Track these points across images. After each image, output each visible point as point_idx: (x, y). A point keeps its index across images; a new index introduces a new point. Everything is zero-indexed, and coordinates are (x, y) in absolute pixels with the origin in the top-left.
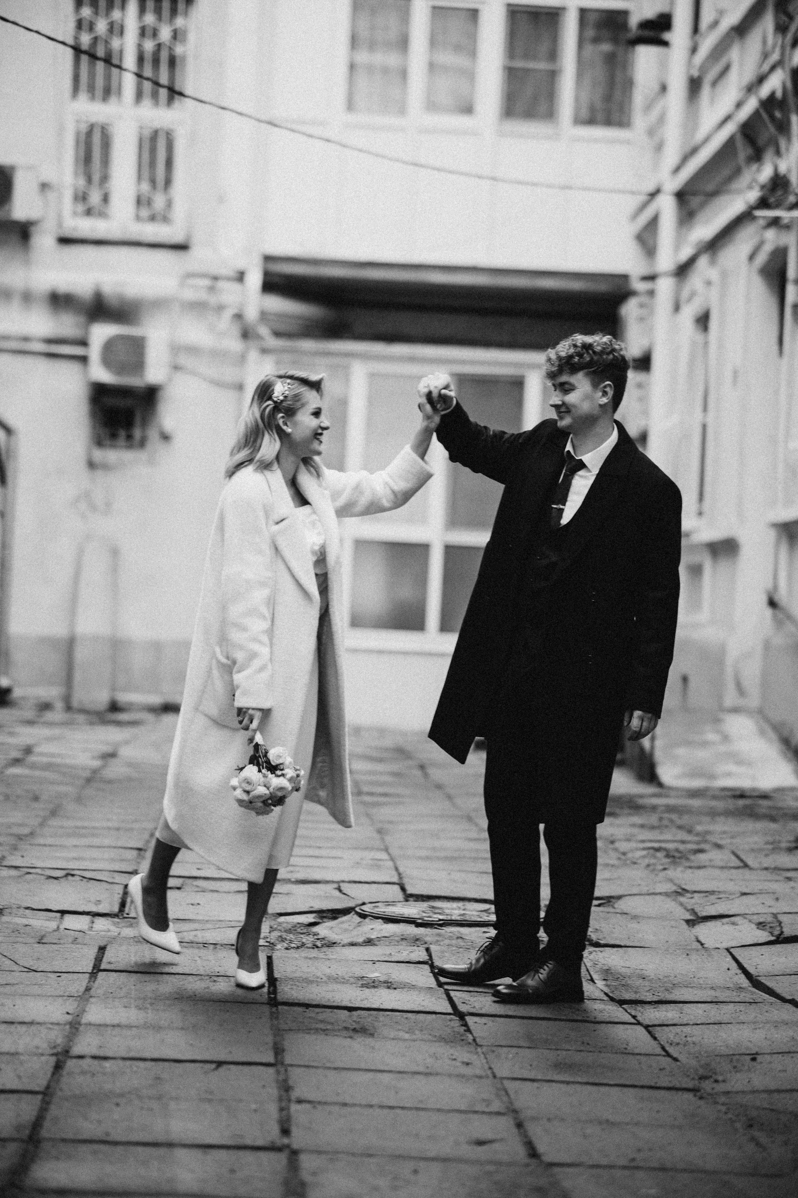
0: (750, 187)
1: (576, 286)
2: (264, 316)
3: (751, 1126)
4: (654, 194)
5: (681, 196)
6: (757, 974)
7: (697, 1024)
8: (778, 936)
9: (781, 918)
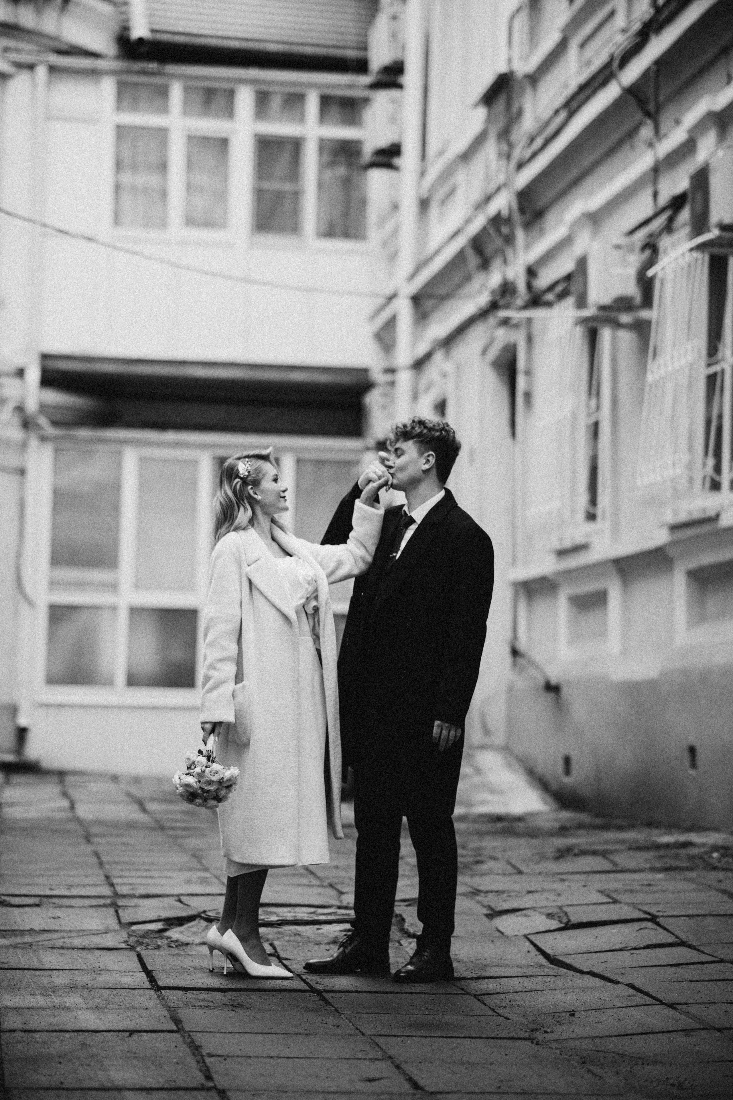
0: (480, 291)
1: (323, 378)
2: (43, 407)
3: (584, 1063)
4: (392, 298)
5: (416, 299)
6: (554, 954)
7: (517, 992)
8: (567, 924)
9: (566, 909)
